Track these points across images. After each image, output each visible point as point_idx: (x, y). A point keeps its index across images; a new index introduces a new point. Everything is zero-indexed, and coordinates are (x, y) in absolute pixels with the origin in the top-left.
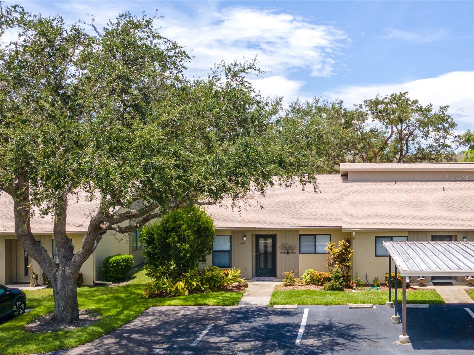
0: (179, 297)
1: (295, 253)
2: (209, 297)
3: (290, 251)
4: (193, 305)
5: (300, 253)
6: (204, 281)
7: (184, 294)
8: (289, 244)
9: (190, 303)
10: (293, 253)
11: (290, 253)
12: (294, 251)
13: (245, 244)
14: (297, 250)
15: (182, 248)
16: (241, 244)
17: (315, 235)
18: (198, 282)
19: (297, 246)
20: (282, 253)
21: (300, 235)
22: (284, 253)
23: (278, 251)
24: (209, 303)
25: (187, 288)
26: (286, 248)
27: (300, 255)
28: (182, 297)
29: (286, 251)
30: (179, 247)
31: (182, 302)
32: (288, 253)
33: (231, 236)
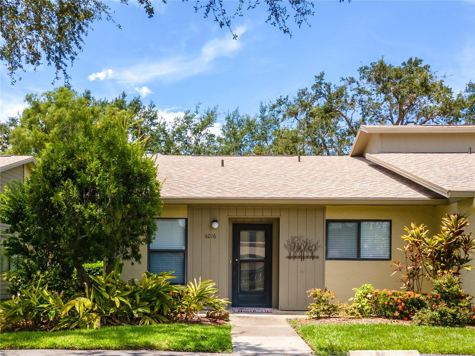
0: (77, 331)
1: (317, 257)
2: (155, 332)
3: (306, 254)
4: (116, 349)
5: (327, 259)
6: (138, 298)
7: (91, 325)
8: (305, 239)
9: (107, 342)
10: (313, 257)
11: (307, 257)
12: (316, 254)
13: (214, 237)
14: (320, 252)
15: (87, 216)
16: (207, 237)
17: (359, 222)
18: (125, 297)
19: (322, 243)
20: (289, 257)
21: (328, 222)
22: (294, 257)
23: (284, 253)
24: (157, 344)
25: (99, 312)
26: (299, 248)
27: (327, 262)
28: (85, 331)
29: (298, 254)
30: (80, 212)
31: (85, 341)
32: (302, 258)
33: (186, 220)
